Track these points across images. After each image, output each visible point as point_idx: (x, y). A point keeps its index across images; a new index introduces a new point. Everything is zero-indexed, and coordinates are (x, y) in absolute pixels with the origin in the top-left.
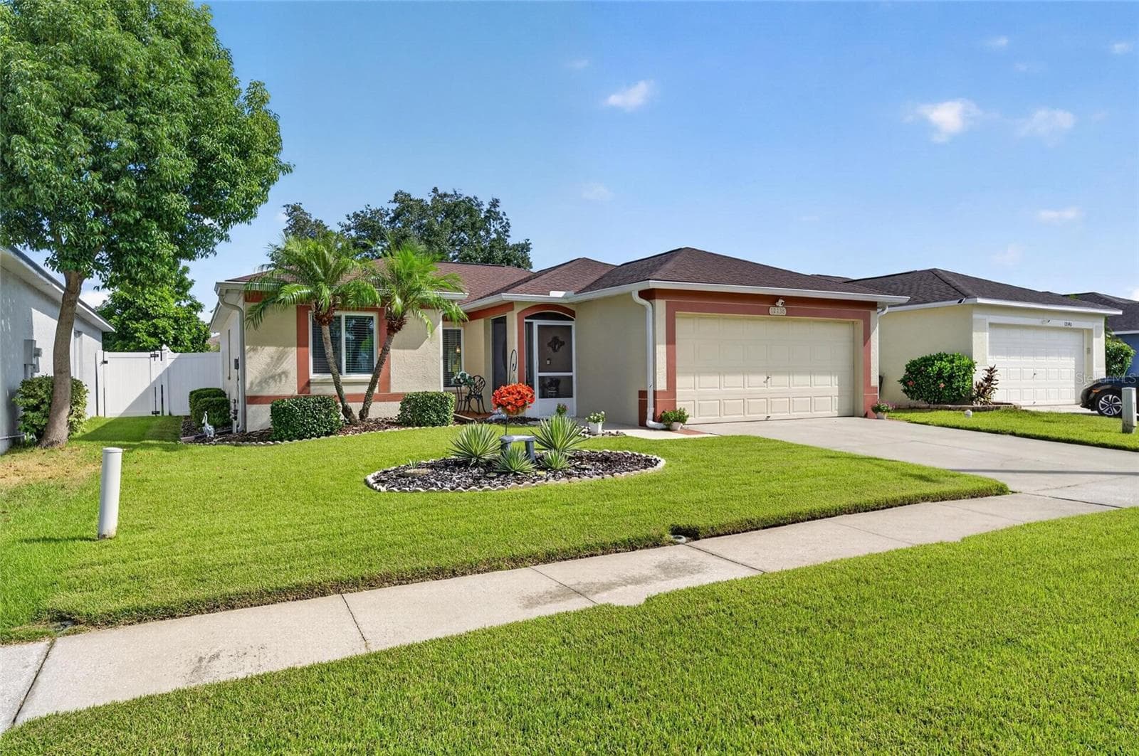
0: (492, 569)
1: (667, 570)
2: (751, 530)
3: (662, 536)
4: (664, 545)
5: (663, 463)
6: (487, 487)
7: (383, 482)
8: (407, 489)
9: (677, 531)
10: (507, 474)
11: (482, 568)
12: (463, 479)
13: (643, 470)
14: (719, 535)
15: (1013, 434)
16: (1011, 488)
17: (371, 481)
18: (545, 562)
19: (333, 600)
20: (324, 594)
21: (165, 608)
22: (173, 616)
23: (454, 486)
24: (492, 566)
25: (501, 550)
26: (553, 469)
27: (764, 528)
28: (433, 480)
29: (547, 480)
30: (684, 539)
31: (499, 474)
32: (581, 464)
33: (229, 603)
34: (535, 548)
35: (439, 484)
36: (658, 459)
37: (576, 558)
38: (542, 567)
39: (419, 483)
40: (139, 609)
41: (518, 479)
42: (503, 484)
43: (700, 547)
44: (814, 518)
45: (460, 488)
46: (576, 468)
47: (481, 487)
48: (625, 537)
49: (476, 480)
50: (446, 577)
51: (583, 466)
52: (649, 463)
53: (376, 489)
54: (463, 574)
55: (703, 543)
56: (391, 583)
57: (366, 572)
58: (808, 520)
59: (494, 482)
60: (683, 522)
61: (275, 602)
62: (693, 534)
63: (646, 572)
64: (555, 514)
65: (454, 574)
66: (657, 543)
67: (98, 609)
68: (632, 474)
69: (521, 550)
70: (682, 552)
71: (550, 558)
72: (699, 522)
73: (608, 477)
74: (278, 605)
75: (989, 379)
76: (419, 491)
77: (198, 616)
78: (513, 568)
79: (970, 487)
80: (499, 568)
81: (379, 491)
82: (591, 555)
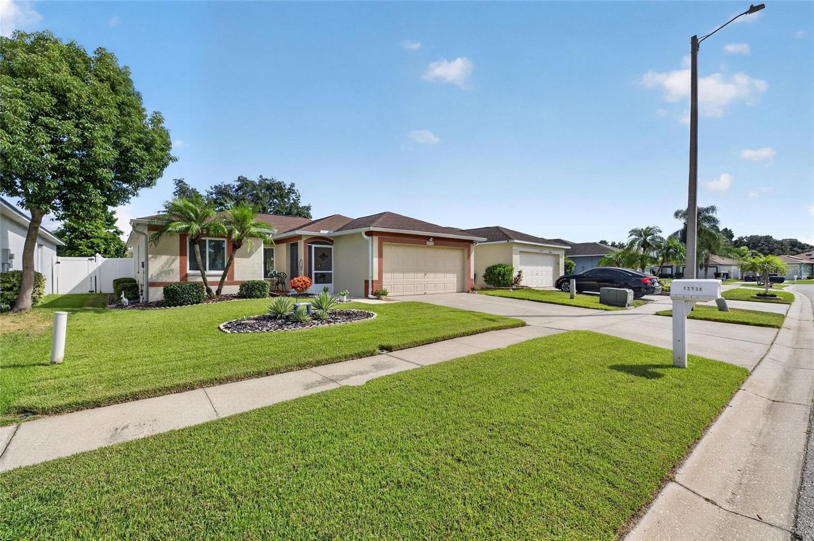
0: (288, 371)
1: (377, 367)
2: (417, 346)
3: (374, 351)
4: (375, 355)
5: (376, 315)
6: (286, 329)
7: (229, 328)
8: (242, 331)
9: (382, 348)
10: (297, 322)
11: (283, 370)
12: (273, 325)
13: (366, 319)
14: (402, 349)
15: (529, 300)
16: (527, 323)
17: (222, 327)
18: (316, 366)
19: (199, 392)
20: (193, 388)
21: (94, 402)
22: (99, 406)
23: (268, 329)
24: (289, 369)
25: (292, 361)
26: (321, 319)
27: (423, 345)
28: (257, 326)
29: (318, 325)
30: (385, 352)
31: (293, 322)
32: (335, 316)
33: (135, 397)
34: (311, 360)
35: (260, 328)
36: (373, 313)
37: (332, 363)
38: (314, 369)
39: (249, 328)
40: (77, 404)
41: (303, 325)
42: (294, 327)
43: (392, 355)
44: (445, 340)
45: (272, 330)
46: (333, 319)
47: (283, 329)
48: (356, 352)
49: (281, 326)
50: (262, 376)
51: (336, 318)
52: (369, 315)
53: (224, 332)
54: (272, 374)
55: (394, 353)
56: (232, 381)
57: (217, 376)
58: (443, 340)
59: (290, 326)
60: (385, 344)
61: (164, 394)
62: (389, 349)
63: (367, 369)
64: (321, 342)
65: (267, 374)
66: (372, 354)
68: (360, 321)
69: (304, 360)
70: (384, 358)
71: (318, 364)
72: (392, 343)
73: (348, 322)
74: (165, 396)
75: (519, 276)
76: (249, 332)
77: (116, 405)
78: (299, 370)
79: (511, 323)
80: (291, 370)
81: (227, 333)
82: (340, 362)
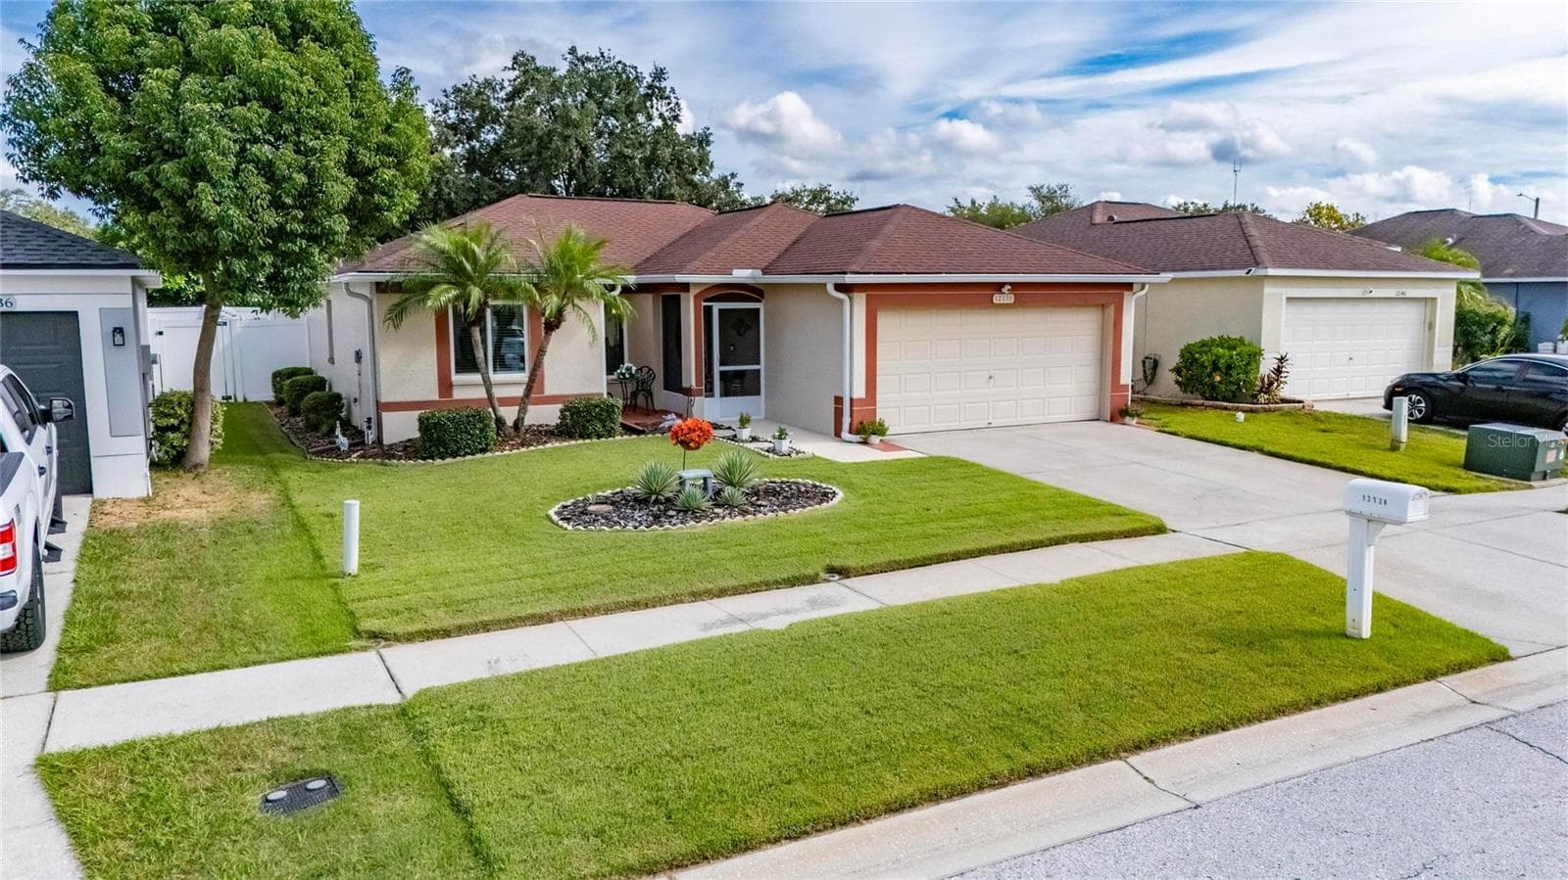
0: (676, 602)
1: (814, 603)
2: (898, 569)
3: (817, 575)
4: (818, 583)
5: (840, 495)
6: (667, 526)
7: (568, 520)
8: (593, 528)
9: (832, 570)
10: (686, 512)
11: (669, 601)
12: (645, 518)
13: (817, 506)
14: (868, 574)
16: (1169, 525)
17: (555, 518)
18: (719, 597)
19: (558, 625)
20: (551, 621)
21: (444, 631)
22: (449, 636)
23: (637, 524)
24: (677, 600)
25: (682, 587)
26: (730, 506)
27: (911, 568)
28: (616, 519)
29: (724, 518)
30: (837, 577)
31: (679, 512)
32: (758, 500)
33: (485, 627)
34: (710, 586)
35: (622, 522)
36: (837, 491)
37: (743, 593)
38: (715, 601)
39: (603, 521)
40: (426, 631)
41: (696, 517)
42: (682, 523)
43: (857, 588)
44: (958, 559)
45: (642, 527)
46: (752, 504)
47: (662, 526)
48: (785, 576)
49: (657, 518)
50: (639, 609)
51: (759, 503)
52: (826, 496)
53: (561, 527)
54: (654, 606)
55: (853, 582)
56: (600, 614)
57: (580, 605)
58: (953, 560)
59: (674, 521)
60: (837, 563)
61: (517, 626)
62: (844, 572)
63: (797, 605)
64: (728, 554)
65: (647, 606)
66: (812, 580)
67: (400, 629)
68: (806, 510)
69: (701, 587)
70: (833, 588)
71: (722, 593)
72: (851, 563)
73: (781, 513)
74: (520, 629)
75: (1278, 371)
76: (604, 530)
77: (466, 636)
78: (693, 601)
79: (1127, 526)
80: (682, 602)
81: (566, 529)
82: (757, 591)
